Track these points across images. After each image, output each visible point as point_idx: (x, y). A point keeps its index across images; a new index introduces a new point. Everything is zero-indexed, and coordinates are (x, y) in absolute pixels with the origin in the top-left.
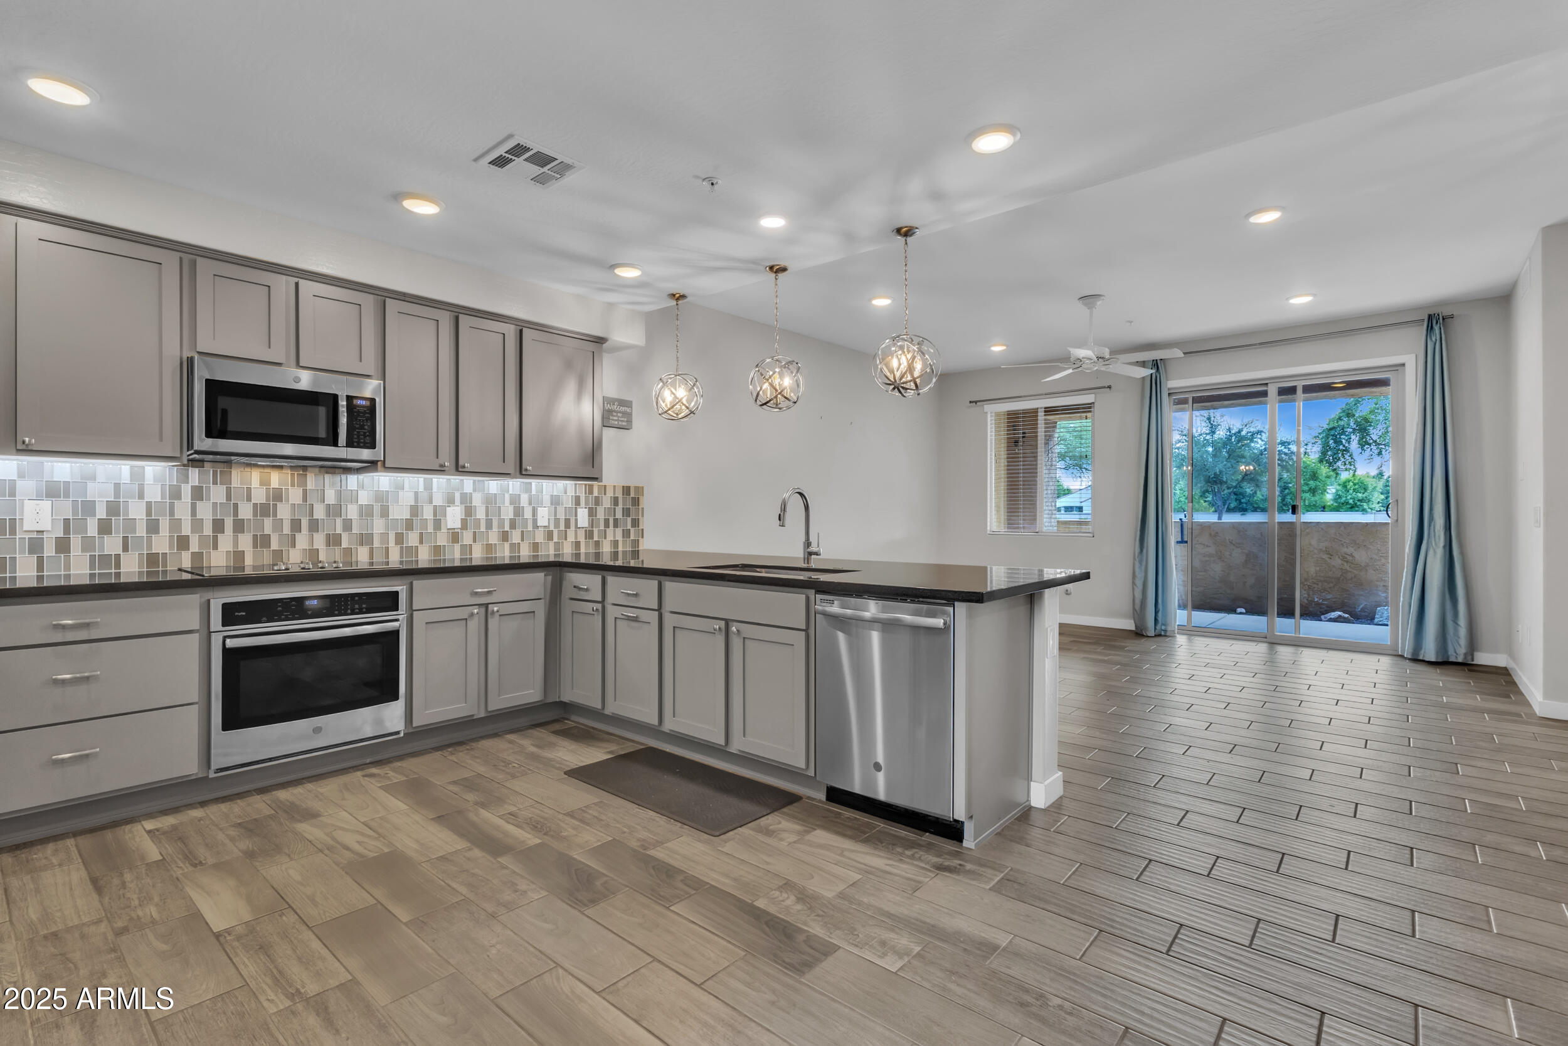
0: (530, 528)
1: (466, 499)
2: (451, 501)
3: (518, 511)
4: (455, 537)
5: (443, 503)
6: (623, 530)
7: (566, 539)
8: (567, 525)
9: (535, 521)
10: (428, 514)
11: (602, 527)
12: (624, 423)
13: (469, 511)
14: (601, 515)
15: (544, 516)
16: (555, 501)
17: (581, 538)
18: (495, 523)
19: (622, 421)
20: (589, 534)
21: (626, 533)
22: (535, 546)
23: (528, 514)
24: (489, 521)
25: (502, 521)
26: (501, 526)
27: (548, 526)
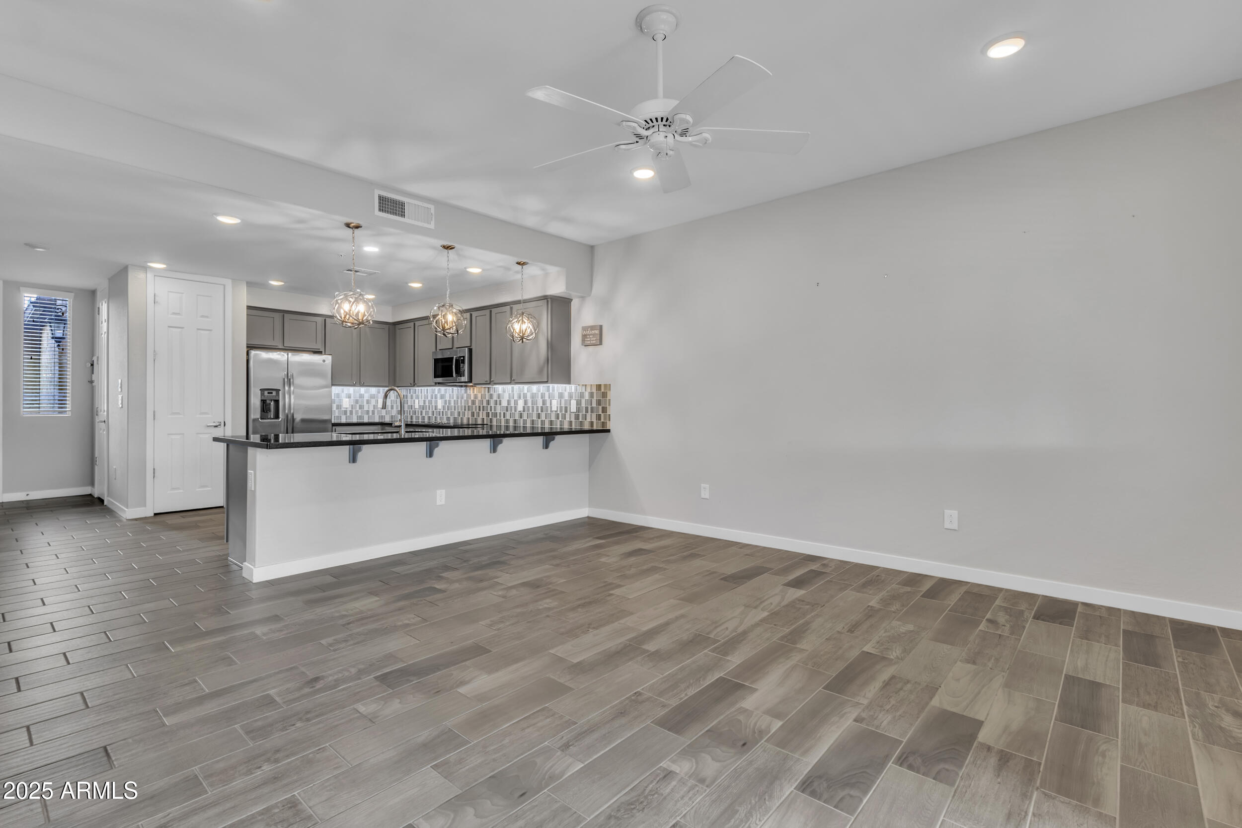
0: (549, 412)
1: (525, 396)
2: (520, 397)
3: (544, 402)
4: (521, 415)
5: (517, 398)
7: (565, 419)
8: (566, 411)
9: (551, 408)
11: (584, 412)
12: (594, 342)
13: (526, 402)
14: (583, 405)
15: (555, 405)
16: (561, 396)
17: (573, 419)
18: (535, 409)
19: (593, 340)
20: (577, 417)
21: (599, 418)
22: (551, 422)
23: (548, 404)
24: (533, 407)
25: (537, 408)
26: (537, 410)
27: (557, 411)
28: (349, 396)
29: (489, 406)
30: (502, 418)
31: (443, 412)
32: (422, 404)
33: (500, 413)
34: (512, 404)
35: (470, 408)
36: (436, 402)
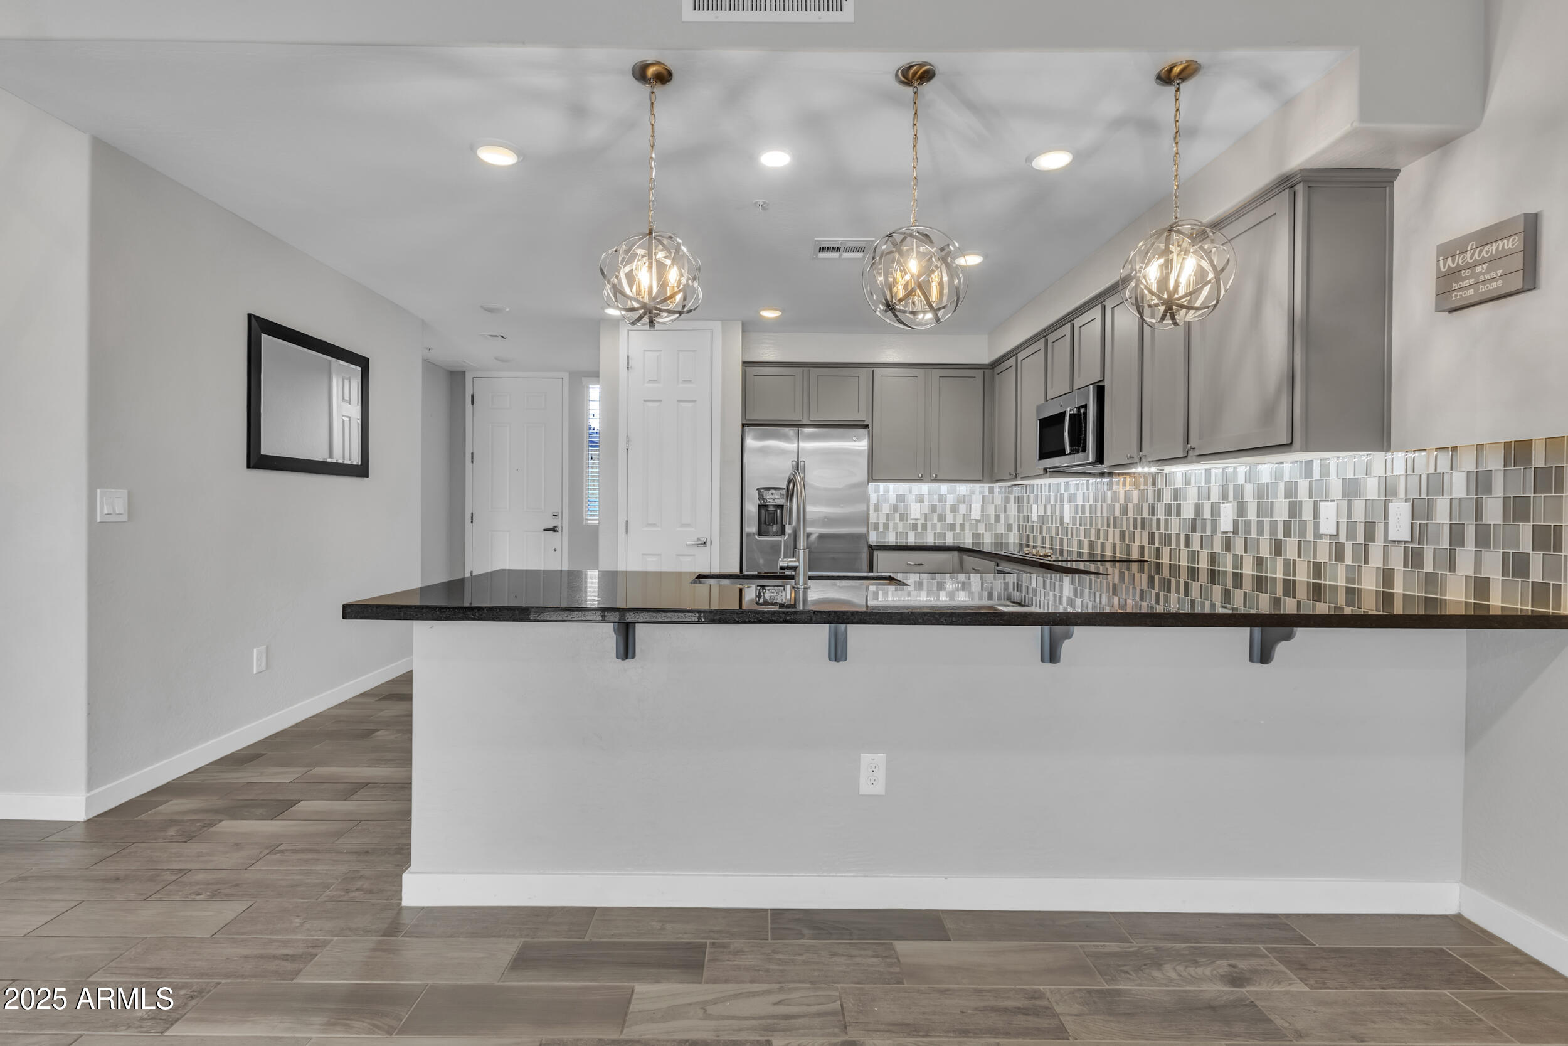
0: (1310, 537)
1: (1241, 493)
2: (1226, 496)
3: (1294, 508)
4: (1228, 543)
5: (1219, 499)
6: (1507, 556)
7: (1366, 562)
8: (1370, 536)
9: (1316, 525)
10: (1206, 512)
11: (1445, 545)
12: (1494, 285)
13: (1241, 509)
14: (1442, 514)
15: (1329, 518)
16: (1351, 489)
18: (1268, 527)
19: (1486, 281)
20: (1414, 558)
21: (1516, 566)
22: (1317, 569)
23: (1307, 515)
24: (1260, 524)
25: (1274, 524)
26: (1273, 531)
27: (1337, 536)
28: (920, 500)
29: (1154, 519)
30: (1182, 547)
31: (1072, 529)
32: (1041, 513)
33: (1178, 536)
34: (1207, 514)
35: (1118, 523)
36: (1062, 508)
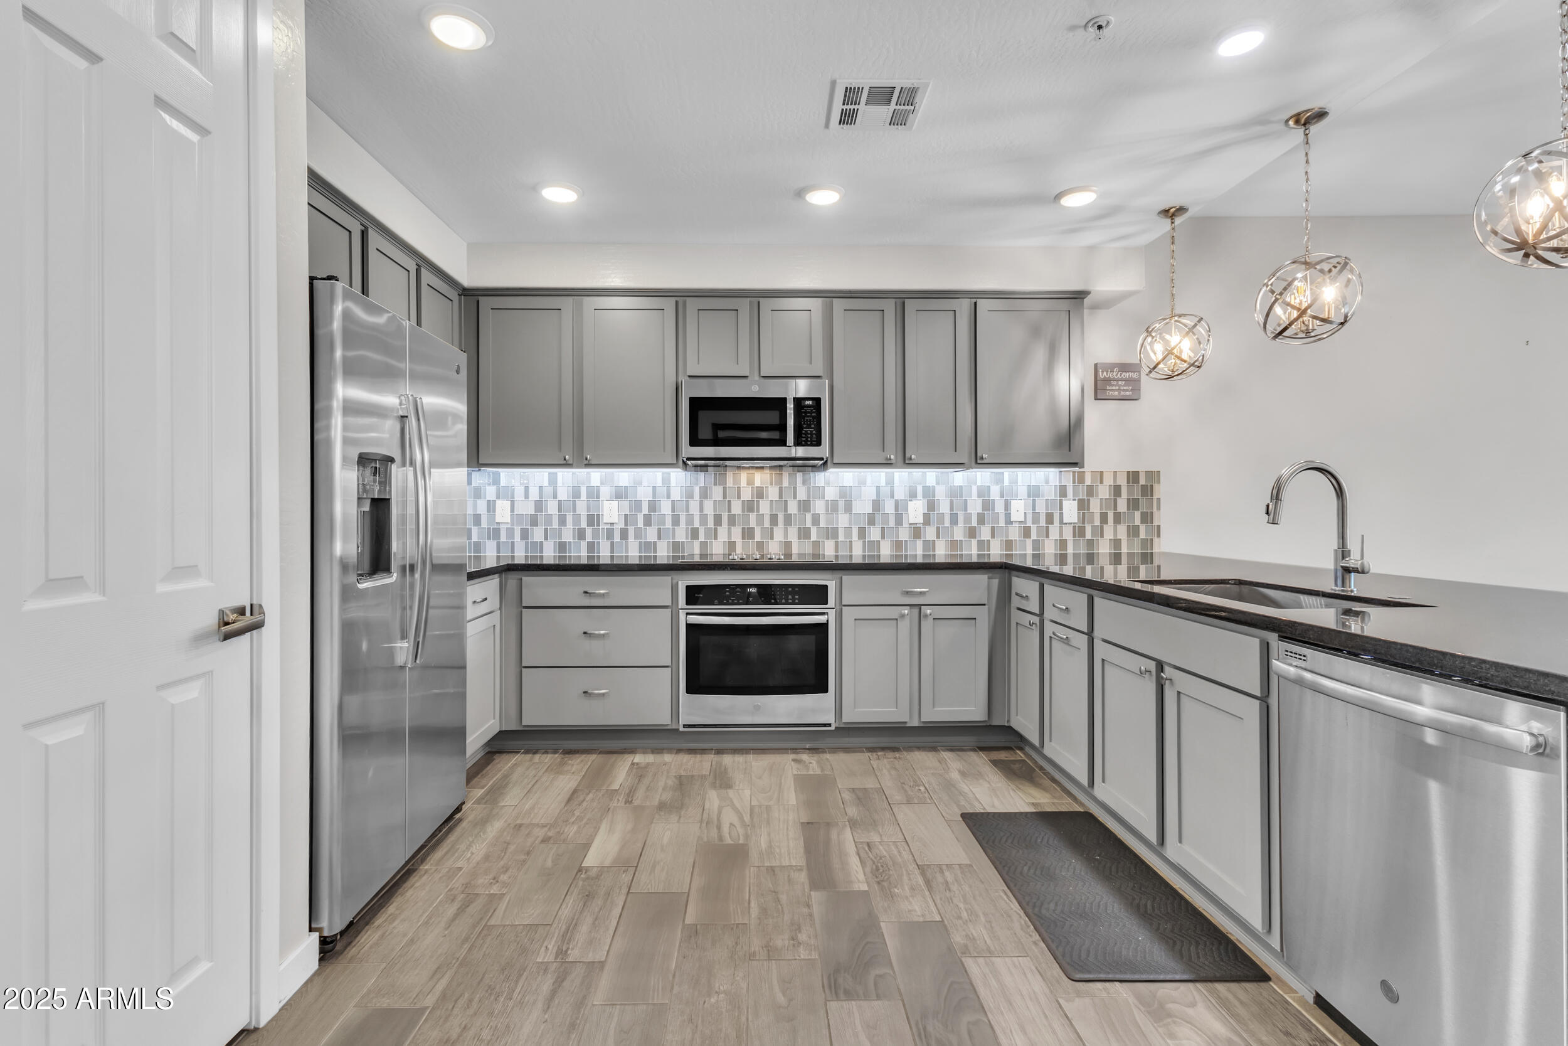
0: (1002, 523)
1: (929, 493)
2: (913, 495)
3: (987, 505)
4: (917, 532)
5: (905, 497)
6: (1129, 527)
7: (1047, 537)
8: (1050, 520)
9: (1008, 515)
10: (889, 508)
11: (1097, 523)
12: (1128, 393)
13: (932, 505)
14: (1095, 507)
15: (1019, 510)
16: (1034, 492)
17: (1068, 534)
18: (961, 518)
19: (1124, 390)
20: (1079, 531)
21: (1133, 531)
22: (1009, 544)
23: (999, 508)
24: (958, 515)
25: (970, 515)
26: (970, 521)
27: (1025, 522)
30: (857, 538)
33: (847, 530)
35: (738, 520)
